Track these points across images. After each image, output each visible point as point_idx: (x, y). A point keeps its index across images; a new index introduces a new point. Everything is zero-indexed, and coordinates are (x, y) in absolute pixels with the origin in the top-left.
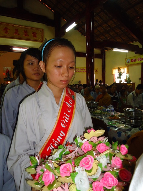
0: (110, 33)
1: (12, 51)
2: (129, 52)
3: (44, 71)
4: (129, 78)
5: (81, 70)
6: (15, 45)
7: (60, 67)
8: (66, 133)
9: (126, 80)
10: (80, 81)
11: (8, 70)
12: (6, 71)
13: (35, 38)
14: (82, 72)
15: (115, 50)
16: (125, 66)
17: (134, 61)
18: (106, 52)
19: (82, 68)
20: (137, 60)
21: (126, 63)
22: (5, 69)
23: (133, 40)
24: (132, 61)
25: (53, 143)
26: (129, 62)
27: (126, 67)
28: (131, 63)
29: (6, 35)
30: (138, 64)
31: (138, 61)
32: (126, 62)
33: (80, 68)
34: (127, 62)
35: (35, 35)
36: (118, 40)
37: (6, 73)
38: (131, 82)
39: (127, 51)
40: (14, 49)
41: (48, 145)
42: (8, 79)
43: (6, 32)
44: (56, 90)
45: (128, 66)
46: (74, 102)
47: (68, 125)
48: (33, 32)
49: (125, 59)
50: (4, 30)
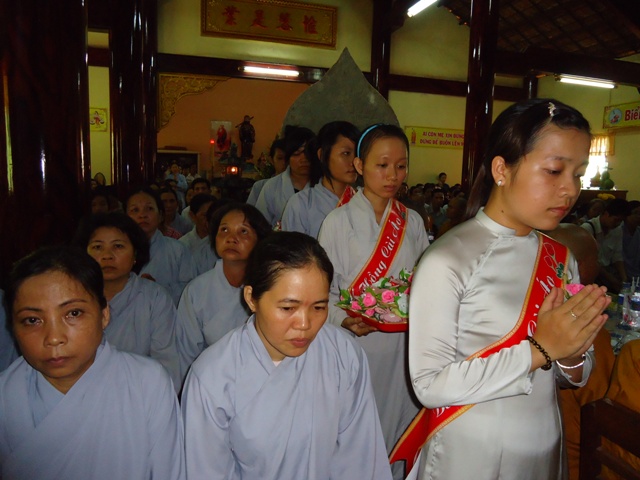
0: (558, 20)
1: (241, 75)
2: (616, 87)
3: (361, 172)
4: (606, 176)
5: (449, 139)
6: (253, 57)
7: (384, 166)
8: (388, 266)
9: (594, 182)
10: (442, 175)
11: (224, 130)
12: (219, 133)
13: (313, 37)
14: (451, 146)
15: (568, 80)
16: (602, 132)
17: (634, 117)
18: (540, 81)
19: (453, 133)
21: (608, 123)
22: (216, 125)
24: (629, 115)
25: (369, 279)
26: (616, 120)
27: (604, 136)
28: (622, 123)
29: (228, 27)
32: (606, 118)
33: (445, 133)
34: (612, 117)
35: (310, 25)
37: (217, 137)
38: (614, 189)
39: (608, 85)
40: (249, 69)
41: (361, 280)
42: (233, 160)
43: (230, 21)
44: (378, 200)
45: (613, 133)
46: (403, 222)
47: (392, 254)
48: (306, 17)
49: (606, 108)
50: (224, 14)
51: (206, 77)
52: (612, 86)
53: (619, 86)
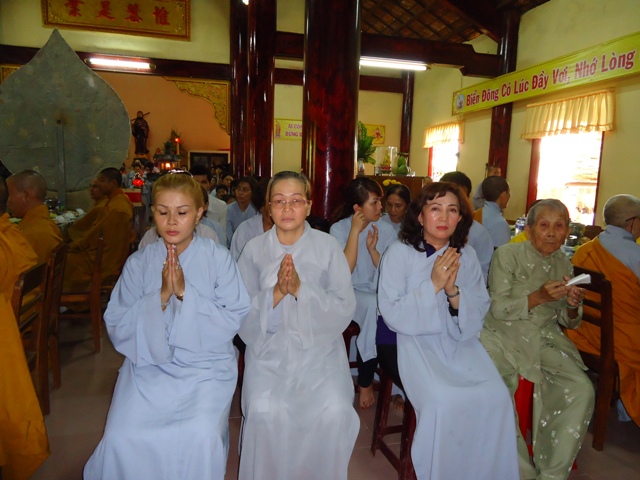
2: (428, 68)
6: (99, 49)
13: (164, 28)
17: (473, 101)
20: (481, 99)
21: (455, 110)
24: (468, 100)
26: (461, 105)
27: (455, 124)
28: (466, 109)
29: (72, 19)
30: (482, 113)
31: (483, 101)
32: (454, 104)
34: (458, 104)
35: (161, 16)
40: (94, 61)
43: (74, 12)
48: (156, 8)
49: (455, 94)
50: (66, 5)
52: (424, 68)
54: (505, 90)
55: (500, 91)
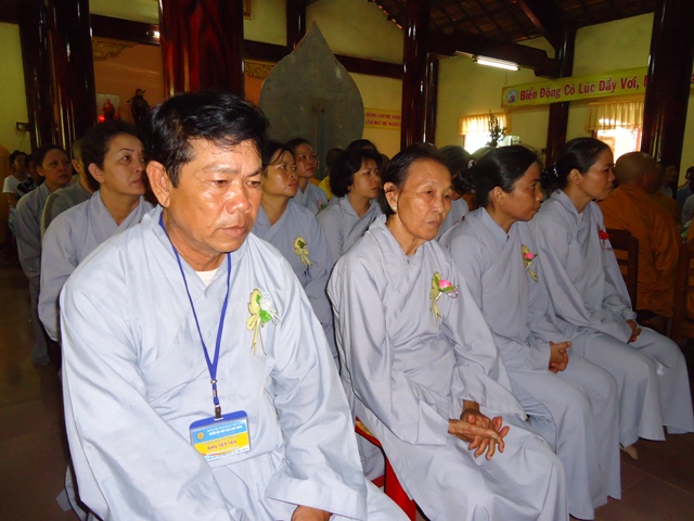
2: (519, 69)
15: (483, 61)
16: (501, 110)
17: (528, 97)
20: (539, 95)
21: (506, 103)
23: (530, 32)
24: (524, 96)
26: (513, 99)
28: (518, 102)
30: (541, 107)
31: (541, 97)
32: (504, 97)
34: (509, 98)
36: (485, 28)
37: (103, 113)
39: (512, 67)
45: (509, 111)
49: (504, 89)
51: (109, 40)
52: (516, 69)
53: (522, 69)
54: (568, 90)
55: (562, 91)
